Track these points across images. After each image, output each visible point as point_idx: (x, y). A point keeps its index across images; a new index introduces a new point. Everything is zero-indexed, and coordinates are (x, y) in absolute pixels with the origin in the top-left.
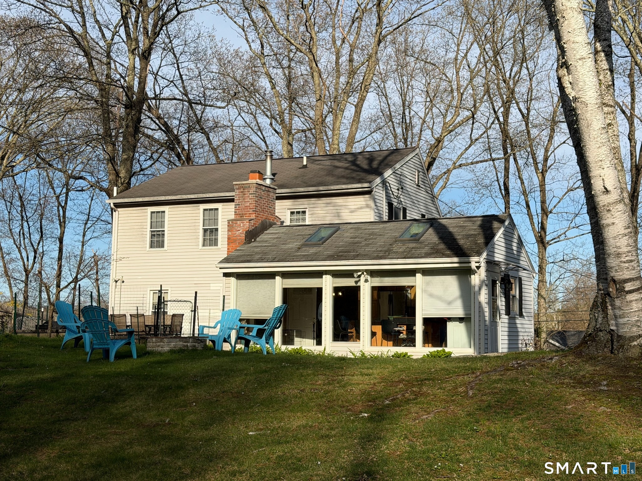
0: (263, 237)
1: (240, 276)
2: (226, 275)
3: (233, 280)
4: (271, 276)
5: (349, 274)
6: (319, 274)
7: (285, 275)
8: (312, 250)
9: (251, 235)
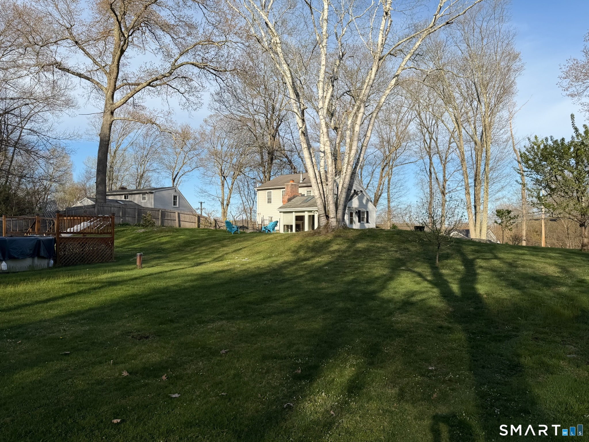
0: (293, 200)
1: (284, 212)
2: (280, 212)
3: (282, 213)
4: (291, 212)
5: (311, 211)
6: (304, 212)
7: (296, 212)
8: (303, 204)
9: (289, 200)
